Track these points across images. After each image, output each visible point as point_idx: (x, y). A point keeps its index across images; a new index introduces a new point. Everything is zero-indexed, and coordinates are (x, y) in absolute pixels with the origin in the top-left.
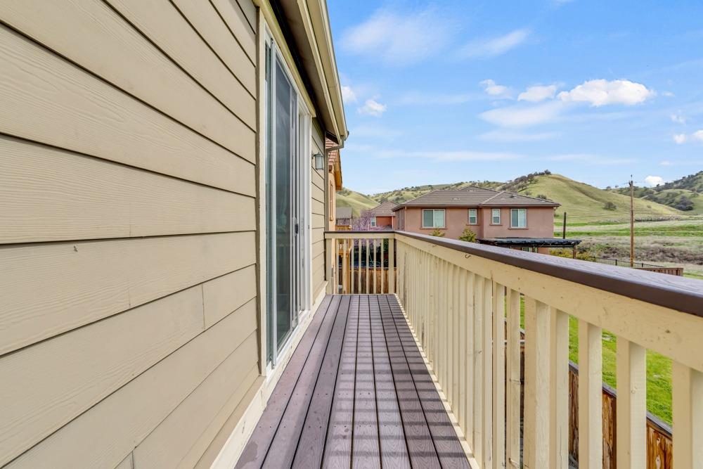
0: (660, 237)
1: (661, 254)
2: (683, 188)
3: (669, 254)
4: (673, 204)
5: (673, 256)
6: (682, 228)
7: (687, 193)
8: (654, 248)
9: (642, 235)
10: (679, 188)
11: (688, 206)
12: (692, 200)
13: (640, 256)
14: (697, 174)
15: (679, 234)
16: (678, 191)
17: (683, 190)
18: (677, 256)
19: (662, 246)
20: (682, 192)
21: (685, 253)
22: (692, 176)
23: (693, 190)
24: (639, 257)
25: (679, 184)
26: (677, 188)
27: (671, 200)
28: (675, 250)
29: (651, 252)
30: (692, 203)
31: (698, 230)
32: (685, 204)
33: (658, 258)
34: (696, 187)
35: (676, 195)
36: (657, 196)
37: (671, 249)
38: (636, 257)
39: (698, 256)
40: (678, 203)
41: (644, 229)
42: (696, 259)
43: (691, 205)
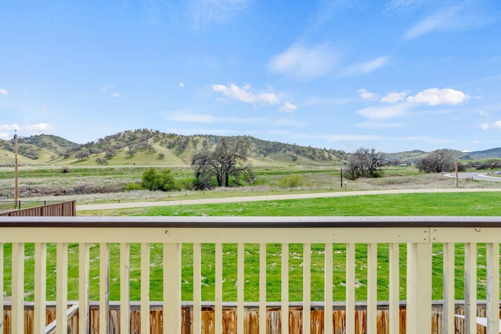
0: (23, 178)
1: (28, 191)
2: (32, 143)
3: (34, 191)
4: (25, 154)
5: (37, 192)
6: (37, 171)
7: (34, 147)
8: (21, 187)
9: (8, 178)
10: (29, 143)
11: (35, 156)
12: (37, 153)
13: (11, 194)
14: (40, 135)
15: (36, 176)
16: (28, 145)
17: (32, 145)
18: (40, 192)
19: (28, 186)
20: (31, 146)
21: (45, 189)
22: (37, 136)
23: (38, 146)
24: (10, 196)
25: (28, 140)
26: (27, 143)
27: (23, 151)
28: (38, 188)
29: (20, 191)
30: (38, 155)
31: (48, 173)
32: (33, 155)
33: (26, 195)
34: (40, 144)
35: (27, 148)
36: (12, 147)
37: (35, 187)
38: (7, 196)
39: (53, 190)
40: (28, 154)
41: (8, 173)
42: (52, 192)
43: (37, 156)
